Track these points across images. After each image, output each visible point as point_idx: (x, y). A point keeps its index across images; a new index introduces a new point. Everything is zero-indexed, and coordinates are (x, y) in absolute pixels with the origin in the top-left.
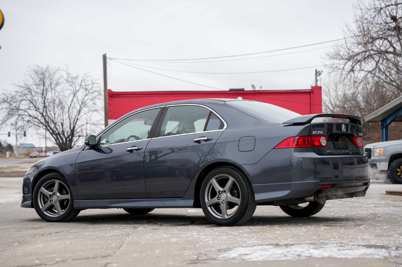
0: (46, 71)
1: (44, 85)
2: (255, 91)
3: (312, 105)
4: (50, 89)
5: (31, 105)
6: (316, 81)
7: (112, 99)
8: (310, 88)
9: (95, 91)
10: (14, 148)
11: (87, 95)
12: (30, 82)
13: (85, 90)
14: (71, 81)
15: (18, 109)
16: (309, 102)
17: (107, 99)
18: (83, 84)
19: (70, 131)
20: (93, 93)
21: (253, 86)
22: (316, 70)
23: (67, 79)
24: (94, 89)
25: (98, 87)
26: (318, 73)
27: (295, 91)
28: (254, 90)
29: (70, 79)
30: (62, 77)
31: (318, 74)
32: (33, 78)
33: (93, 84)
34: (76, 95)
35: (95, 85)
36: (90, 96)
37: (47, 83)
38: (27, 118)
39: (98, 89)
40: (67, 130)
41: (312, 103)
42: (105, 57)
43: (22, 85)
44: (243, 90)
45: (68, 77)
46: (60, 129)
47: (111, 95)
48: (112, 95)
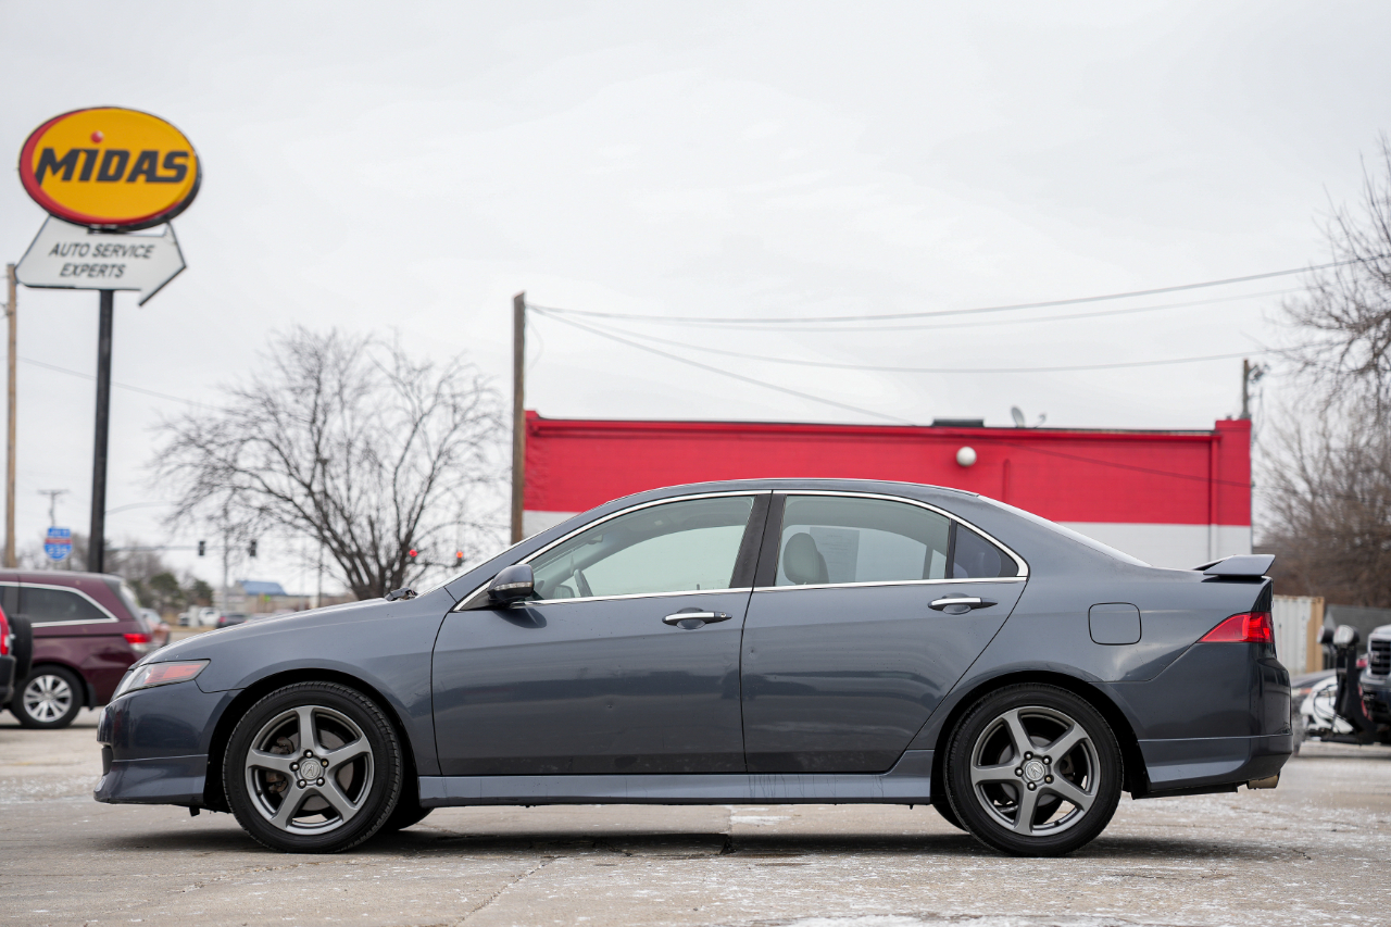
0: (327, 346)
1: (318, 392)
2: (1024, 429)
3: (1214, 486)
4: (336, 405)
5: (275, 456)
6: (1246, 398)
7: (538, 442)
8: (1212, 426)
9: (485, 416)
10: (218, 597)
11: (456, 427)
12: (275, 381)
13: (451, 409)
14: (407, 378)
15: (232, 468)
16: (1204, 473)
17: (523, 442)
18: (446, 390)
19: (395, 546)
20: (476, 420)
21: (1016, 412)
22: (1246, 362)
23: (394, 373)
24: (482, 409)
25: (493, 401)
26: (1250, 373)
27: (1157, 434)
28: (1020, 424)
29: (402, 374)
30: (378, 365)
31: (1251, 376)
32: (283, 368)
33: (477, 390)
34: (420, 427)
35: (485, 396)
36: (469, 432)
37: (330, 385)
38: (260, 499)
39: (493, 409)
40: (389, 541)
41: (1214, 476)
42: (519, 305)
43: (249, 389)
44: (979, 424)
45: (398, 368)
46: (364, 537)
47: (535, 428)
48: (541, 428)
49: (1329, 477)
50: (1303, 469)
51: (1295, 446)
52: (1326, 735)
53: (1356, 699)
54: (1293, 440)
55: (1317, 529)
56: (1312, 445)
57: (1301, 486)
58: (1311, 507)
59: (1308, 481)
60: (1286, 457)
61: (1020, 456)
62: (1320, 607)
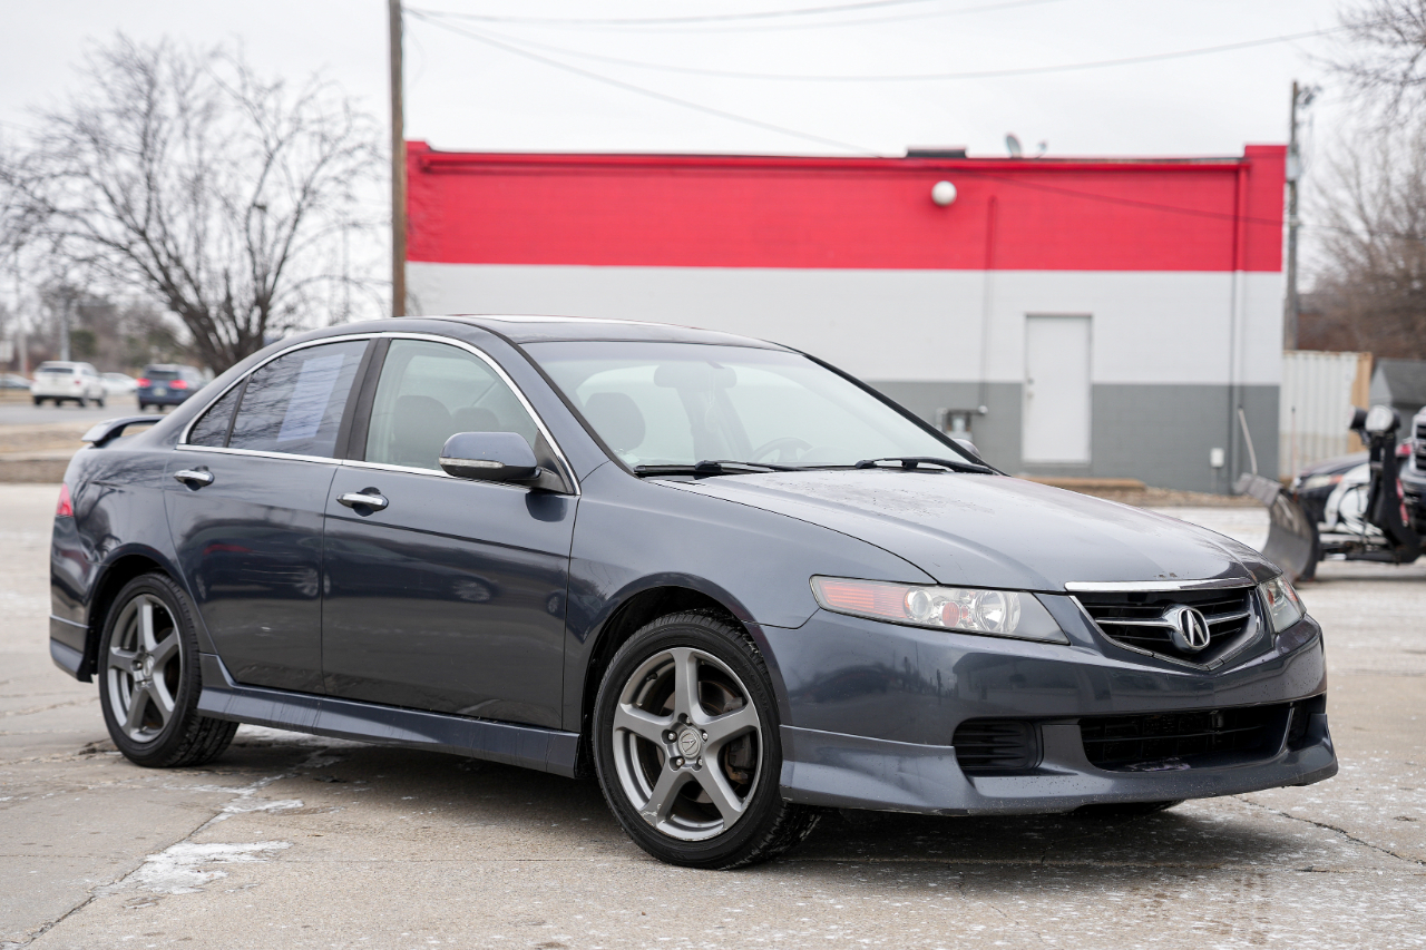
0: (157, 57)
1: (149, 113)
2: (1020, 159)
3: (1241, 225)
5: (100, 195)
6: (1294, 125)
7: (430, 179)
9: (361, 146)
11: (324, 161)
12: (97, 102)
13: (317, 139)
14: (255, 99)
15: (49, 210)
16: (1228, 210)
17: (404, 180)
18: (308, 114)
20: (349, 153)
21: (1012, 141)
22: (1293, 80)
23: (240, 93)
24: (357, 138)
25: (368, 129)
26: (1300, 96)
27: (1171, 164)
28: (1016, 154)
29: (250, 95)
30: (222, 84)
31: (1301, 99)
32: (104, 85)
33: (349, 115)
34: (278, 156)
35: (360, 123)
36: (337, 167)
37: (166, 105)
39: (368, 138)
40: (243, 297)
41: (1241, 213)
42: (395, 7)
43: (65, 113)
44: (961, 154)
45: (244, 86)
46: (214, 296)
47: (426, 161)
48: (433, 162)
49: (1388, 215)
50: (1361, 207)
51: (1353, 182)
54: (1350, 177)
55: (1373, 275)
56: (1370, 179)
57: (1358, 226)
58: (1367, 249)
59: (1366, 220)
60: (1343, 195)
61: (1010, 193)
62: (1367, 365)
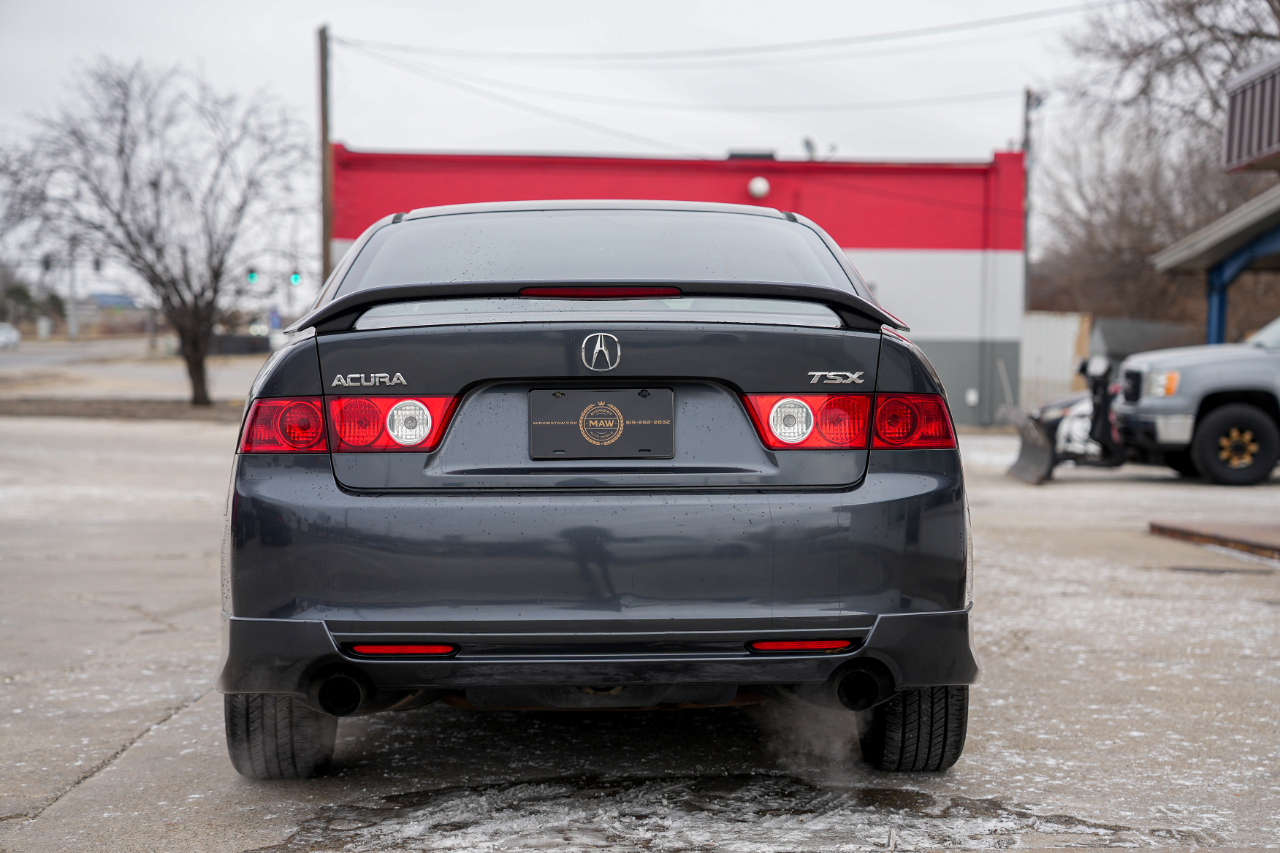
0: (132, 76)
1: (125, 121)
2: (816, 161)
3: (991, 215)
4: (143, 136)
5: (84, 187)
6: (1027, 124)
7: (346, 173)
8: (991, 159)
11: (265, 158)
12: (83, 110)
13: (259, 141)
14: (213, 109)
15: (41, 197)
16: (981, 204)
17: (332, 173)
18: (253, 122)
19: (207, 276)
20: (284, 152)
21: (809, 145)
22: (1027, 91)
23: (200, 104)
24: (289, 140)
25: (300, 133)
26: (1032, 100)
27: (938, 166)
28: (812, 157)
29: (208, 106)
30: (184, 96)
31: (1033, 103)
33: (285, 122)
35: (293, 128)
36: (277, 163)
37: (137, 115)
38: (68, 228)
39: (300, 140)
40: (200, 270)
41: (991, 208)
42: (323, 36)
43: (56, 117)
44: (770, 157)
45: (203, 99)
46: (176, 266)
47: (343, 161)
48: (349, 161)
49: (1103, 196)
50: (1080, 186)
52: (1080, 459)
53: (1108, 426)
54: (1072, 161)
55: (1090, 247)
56: (1088, 169)
57: (1078, 206)
58: (1086, 225)
59: (1083, 197)
60: (1065, 176)
61: (810, 187)
62: (1087, 325)
